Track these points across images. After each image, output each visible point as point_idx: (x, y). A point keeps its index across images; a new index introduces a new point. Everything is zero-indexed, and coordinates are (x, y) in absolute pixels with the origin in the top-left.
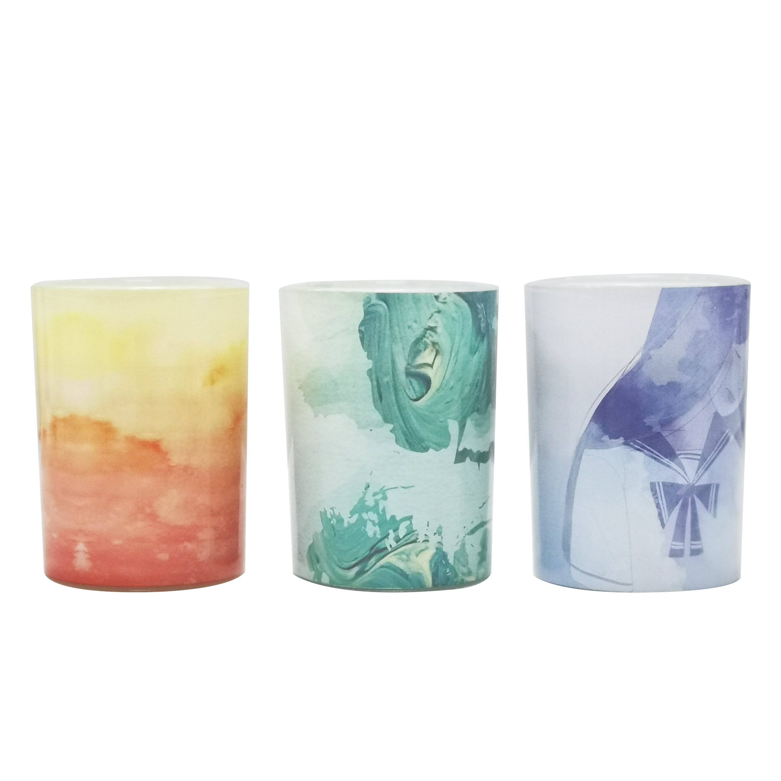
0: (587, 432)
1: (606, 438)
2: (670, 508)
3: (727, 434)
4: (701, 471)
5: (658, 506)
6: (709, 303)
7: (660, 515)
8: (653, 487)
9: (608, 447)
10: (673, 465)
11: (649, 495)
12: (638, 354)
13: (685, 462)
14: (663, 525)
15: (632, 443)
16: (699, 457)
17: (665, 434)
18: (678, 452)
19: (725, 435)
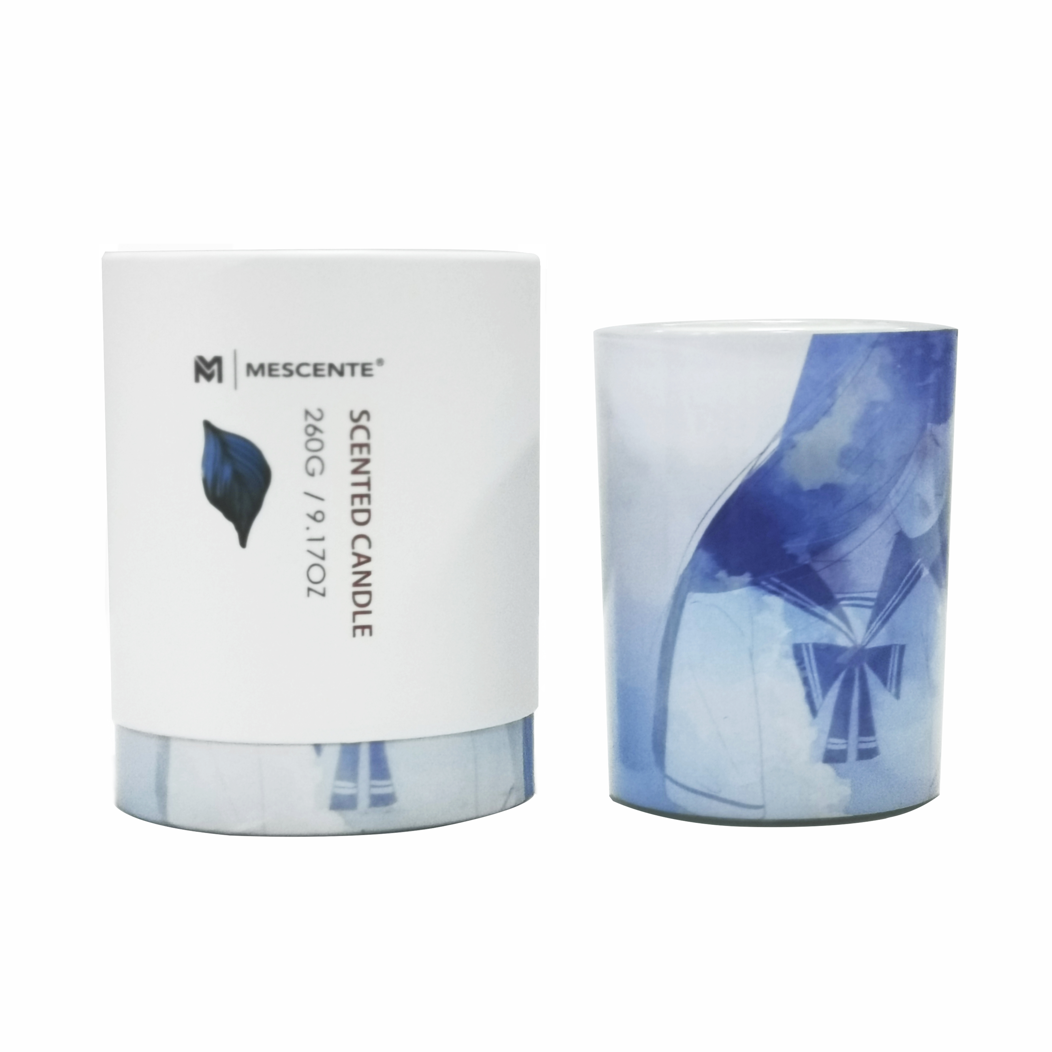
0: (693, 564)
1: (722, 574)
2: (826, 686)
3: (918, 567)
4: (875, 625)
5: (805, 681)
6: (889, 359)
7: (809, 697)
8: (798, 652)
9: (725, 588)
10: (830, 616)
11: (791, 665)
12: (773, 440)
13: (849, 612)
14: (814, 711)
15: (764, 583)
16: (871, 604)
17: (818, 566)
18: (839, 596)
19: (914, 567)
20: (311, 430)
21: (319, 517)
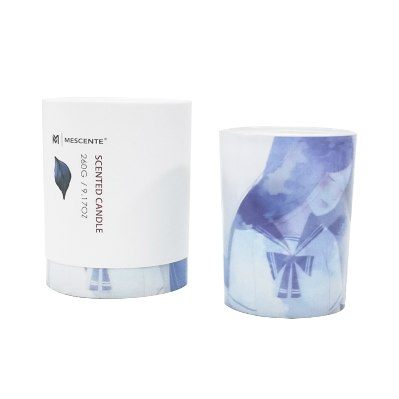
1: (244, 224)
2: (279, 268)
4: (300, 248)
5: (271, 266)
7: (272, 272)
8: (268, 255)
9: (245, 229)
10: (281, 243)
11: (266, 259)
13: (289, 242)
14: (274, 278)
15: (257, 228)
16: (298, 240)
17: (276, 224)
18: (284, 236)
19: (319, 227)
20: (83, 161)
21: (85, 191)
